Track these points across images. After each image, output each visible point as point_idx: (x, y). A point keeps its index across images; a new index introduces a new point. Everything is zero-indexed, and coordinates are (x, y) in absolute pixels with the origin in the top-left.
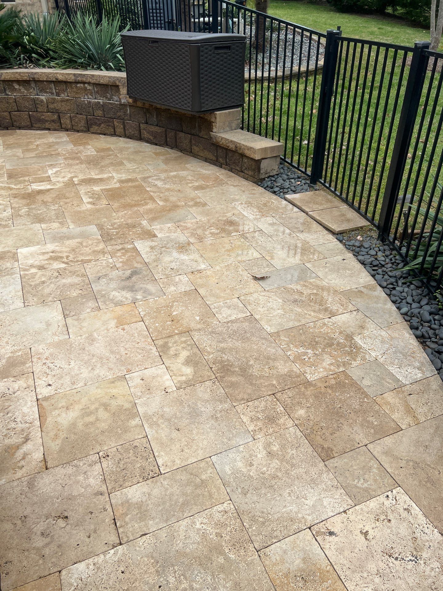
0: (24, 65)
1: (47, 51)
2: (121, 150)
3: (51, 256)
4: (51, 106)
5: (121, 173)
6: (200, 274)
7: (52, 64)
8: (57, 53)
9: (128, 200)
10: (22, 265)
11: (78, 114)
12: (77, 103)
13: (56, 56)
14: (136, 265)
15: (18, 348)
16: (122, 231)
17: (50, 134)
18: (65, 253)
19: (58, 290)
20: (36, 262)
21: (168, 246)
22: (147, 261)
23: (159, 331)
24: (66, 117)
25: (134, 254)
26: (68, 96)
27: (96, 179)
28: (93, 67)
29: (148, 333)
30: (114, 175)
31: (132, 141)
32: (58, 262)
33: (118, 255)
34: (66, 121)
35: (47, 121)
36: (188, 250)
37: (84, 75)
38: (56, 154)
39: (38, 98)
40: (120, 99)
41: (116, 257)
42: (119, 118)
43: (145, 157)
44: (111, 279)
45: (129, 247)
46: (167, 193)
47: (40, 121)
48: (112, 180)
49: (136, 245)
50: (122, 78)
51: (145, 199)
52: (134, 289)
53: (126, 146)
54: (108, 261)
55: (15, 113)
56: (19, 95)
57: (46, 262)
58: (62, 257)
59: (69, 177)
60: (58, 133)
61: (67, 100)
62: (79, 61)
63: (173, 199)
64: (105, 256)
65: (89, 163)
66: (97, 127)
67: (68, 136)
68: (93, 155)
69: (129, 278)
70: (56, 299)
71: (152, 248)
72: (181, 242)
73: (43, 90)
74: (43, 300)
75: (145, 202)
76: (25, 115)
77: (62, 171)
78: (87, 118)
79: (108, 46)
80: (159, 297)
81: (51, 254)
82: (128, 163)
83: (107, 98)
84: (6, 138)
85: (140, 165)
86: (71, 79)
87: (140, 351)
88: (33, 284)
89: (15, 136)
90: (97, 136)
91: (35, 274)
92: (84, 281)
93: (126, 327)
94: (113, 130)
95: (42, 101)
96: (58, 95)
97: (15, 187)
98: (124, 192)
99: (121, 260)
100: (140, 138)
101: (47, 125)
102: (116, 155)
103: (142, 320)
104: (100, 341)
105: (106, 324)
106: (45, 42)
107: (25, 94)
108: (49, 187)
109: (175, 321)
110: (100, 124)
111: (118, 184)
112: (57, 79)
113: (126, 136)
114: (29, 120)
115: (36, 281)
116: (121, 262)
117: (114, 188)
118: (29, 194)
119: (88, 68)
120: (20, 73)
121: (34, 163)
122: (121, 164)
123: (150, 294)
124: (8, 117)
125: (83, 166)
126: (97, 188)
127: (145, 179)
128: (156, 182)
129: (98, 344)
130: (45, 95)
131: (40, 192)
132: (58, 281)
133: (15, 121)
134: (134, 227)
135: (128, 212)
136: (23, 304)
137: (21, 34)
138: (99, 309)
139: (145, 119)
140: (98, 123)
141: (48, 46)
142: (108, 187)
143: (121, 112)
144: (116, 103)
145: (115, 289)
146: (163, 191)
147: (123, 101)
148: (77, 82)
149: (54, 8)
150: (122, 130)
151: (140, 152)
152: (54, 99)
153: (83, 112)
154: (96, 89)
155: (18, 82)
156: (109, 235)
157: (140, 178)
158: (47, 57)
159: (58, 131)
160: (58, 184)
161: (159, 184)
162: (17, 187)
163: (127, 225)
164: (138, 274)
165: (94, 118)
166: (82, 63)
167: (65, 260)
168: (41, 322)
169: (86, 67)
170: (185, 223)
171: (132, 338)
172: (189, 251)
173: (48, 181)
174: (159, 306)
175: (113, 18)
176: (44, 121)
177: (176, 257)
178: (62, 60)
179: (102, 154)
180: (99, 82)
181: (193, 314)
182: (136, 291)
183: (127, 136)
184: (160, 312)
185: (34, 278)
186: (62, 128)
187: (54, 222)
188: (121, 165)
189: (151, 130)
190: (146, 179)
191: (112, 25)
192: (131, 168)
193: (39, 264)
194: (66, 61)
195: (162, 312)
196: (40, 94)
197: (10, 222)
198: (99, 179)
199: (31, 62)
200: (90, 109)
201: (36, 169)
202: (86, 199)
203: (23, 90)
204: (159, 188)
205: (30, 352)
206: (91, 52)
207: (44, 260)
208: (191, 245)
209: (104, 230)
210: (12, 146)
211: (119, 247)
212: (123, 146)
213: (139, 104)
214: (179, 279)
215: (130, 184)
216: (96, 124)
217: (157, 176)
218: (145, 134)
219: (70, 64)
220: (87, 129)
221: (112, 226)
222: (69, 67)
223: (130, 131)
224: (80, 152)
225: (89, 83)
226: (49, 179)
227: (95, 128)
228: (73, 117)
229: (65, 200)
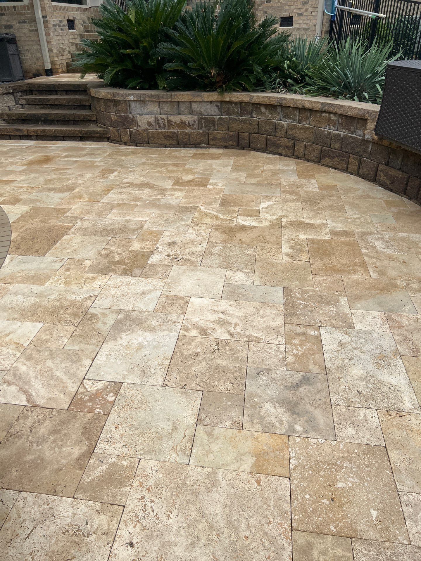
0: (277, 90)
1: (303, 76)
2: (347, 191)
3: (219, 318)
5: (337, 222)
6: (401, 419)
7: (304, 90)
8: (313, 78)
9: (334, 261)
10: (186, 322)
11: (314, 143)
12: (316, 133)
13: (311, 82)
14: (312, 367)
15: (128, 452)
16: (312, 306)
17: (281, 159)
18: (235, 319)
19: (207, 374)
20: (202, 322)
21: (364, 348)
22: (328, 365)
23: (306, 512)
24: (301, 145)
25: (315, 347)
26: (309, 124)
27: (306, 224)
28: (345, 97)
29: (288, 509)
30: (329, 222)
31: (363, 182)
32: (223, 329)
33: (294, 342)
34: (300, 149)
35: (281, 146)
36: (392, 365)
37: (333, 105)
38: (276, 185)
39: (279, 123)
40: (364, 134)
41: (291, 344)
42: (357, 154)
43: (373, 205)
44: (272, 380)
45: (312, 333)
46: (386, 263)
47: (274, 146)
48: (324, 229)
49: (322, 332)
50: (374, 111)
51: (355, 265)
52: (296, 410)
53: (356, 186)
54: (279, 348)
55: (255, 135)
56: (264, 118)
57: (211, 325)
58: (230, 324)
59: (279, 215)
60: (289, 160)
61: (308, 128)
62: (333, 89)
63: (393, 273)
64: (279, 339)
65: (306, 202)
66: (330, 160)
67: (296, 165)
68: (315, 192)
69: (296, 386)
70: (199, 388)
71: (341, 344)
72: (384, 348)
73: (287, 116)
74: (185, 383)
75: (353, 270)
76: (262, 138)
77: (275, 206)
78: (322, 148)
79: (369, 76)
80: (326, 440)
81: (221, 315)
82: (350, 210)
83: (350, 131)
84: (238, 158)
85: (363, 215)
86: (318, 107)
87: (267, 543)
88: (185, 352)
89: (247, 157)
90: (326, 169)
91: (193, 338)
92: (240, 369)
93: (264, 479)
94: (345, 166)
95: (282, 126)
96: (300, 122)
97: (222, 217)
98: (333, 249)
99: (295, 352)
100: (374, 179)
101: (280, 150)
102: (339, 197)
103: (288, 475)
104: (221, 490)
105: (241, 459)
106: (304, 67)
107: (269, 118)
108: (254, 224)
109: (337, 503)
110: (334, 157)
111: (329, 236)
112: (304, 106)
113: (358, 174)
114: (265, 143)
115: (190, 349)
116: (294, 355)
117: (322, 240)
118: (231, 228)
119: (340, 97)
120: (270, 97)
121: (251, 192)
122: (342, 209)
123: (316, 429)
124: (247, 139)
125: (299, 204)
126: (303, 236)
127: (364, 235)
128: (377, 243)
129: (216, 495)
130: (288, 121)
131: (243, 228)
132: (212, 359)
133: (252, 142)
134: (329, 303)
135: (327, 279)
136: (163, 380)
137: (284, 59)
138: (241, 428)
139: (387, 160)
140: (332, 155)
141: (306, 71)
142: (316, 237)
143: (360, 148)
144: (359, 137)
145: (271, 400)
146: (382, 258)
147: (366, 137)
148: (322, 112)
149: (327, 33)
150: (356, 168)
151: (369, 197)
152: (295, 126)
153: (320, 142)
154: (340, 121)
155: (266, 106)
156: (293, 307)
157: (358, 233)
158: (302, 82)
159: (289, 157)
160: (264, 221)
161: (380, 246)
162: (224, 218)
163: (321, 297)
164: (310, 384)
165: (330, 150)
166: (335, 92)
167: (232, 329)
168: (169, 420)
169: (337, 95)
170: (399, 315)
171: (265, 506)
172: (393, 368)
173: (256, 216)
174: (321, 458)
175: (385, 44)
176: (278, 146)
177: (371, 373)
178: (316, 87)
179: (325, 192)
180: (347, 113)
181: (369, 500)
182: (298, 414)
183: (360, 174)
184: (319, 471)
185: (190, 344)
186: (294, 155)
187: (241, 271)
188: (340, 211)
189: (390, 173)
190: (365, 237)
191: (381, 52)
192: (352, 217)
193: (203, 326)
194: (319, 88)
195: (322, 473)
196: (283, 119)
197: (199, 260)
198: (310, 224)
199: (285, 86)
200: (328, 140)
201: (250, 200)
202: (286, 249)
203: (268, 113)
204: (378, 252)
205: (136, 466)
206: (348, 80)
207: (211, 322)
208: (399, 357)
209: (291, 298)
210: (240, 168)
211: (299, 330)
212: (351, 186)
213: (385, 143)
214: (365, 416)
215: (343, 239)
216: (329, 156)
217: (380, 234)
218: (382, 177)
219: (323, 92)
220: (318, 161)
221: (302, 294)
222: (319, 95)
223: (365, 170)
224: (301, 186)
225: (335, 114)
226: (258, 214)
227: (327, 160)
228: (308, 146)
229: (263, 245)
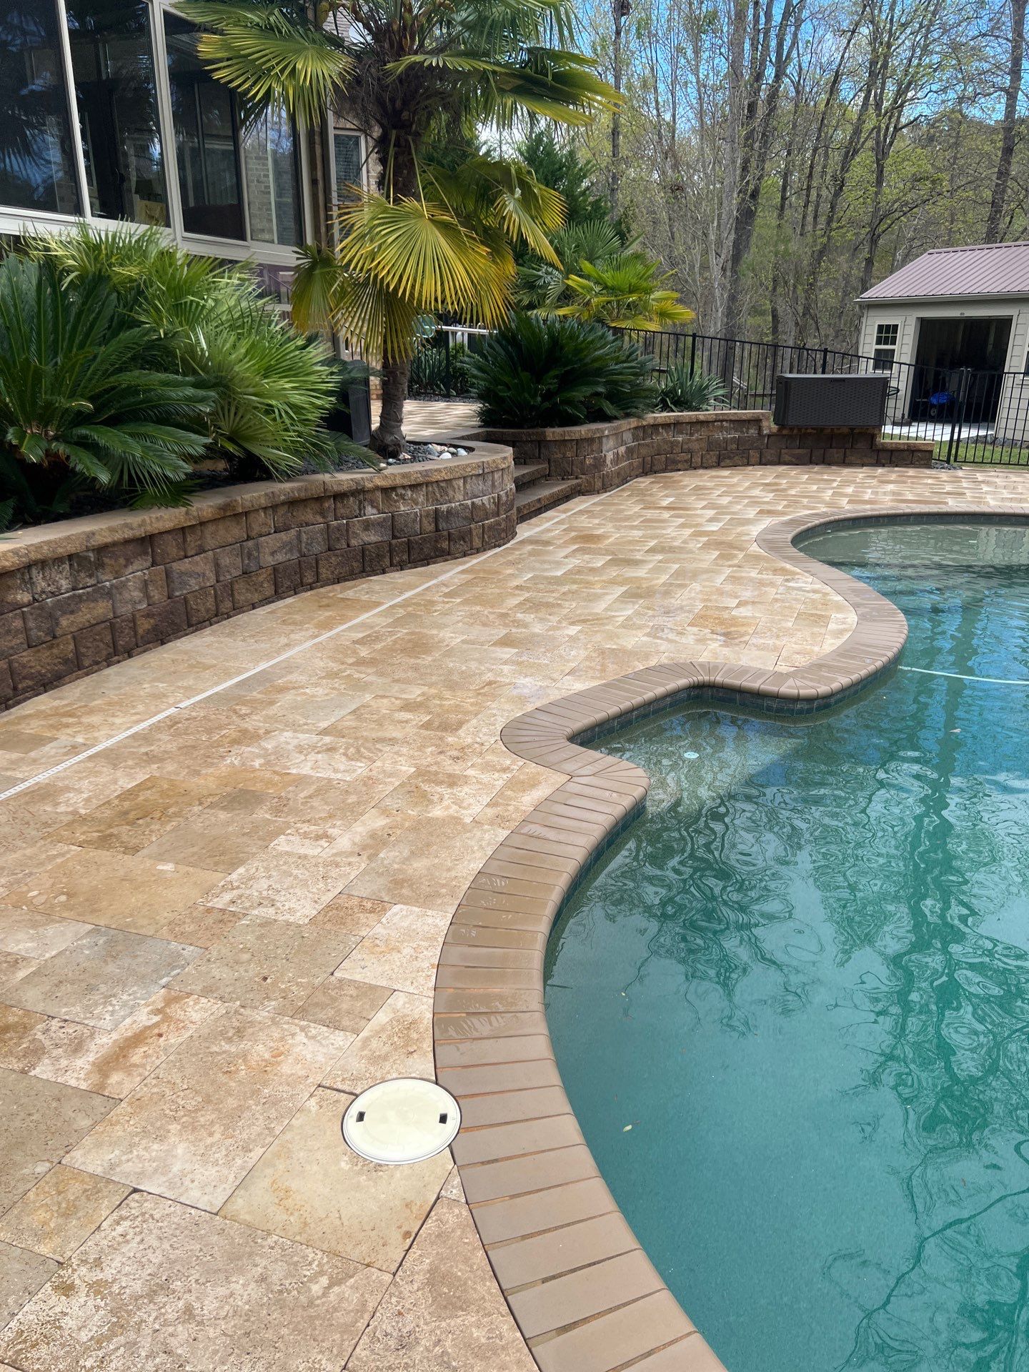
4: (685, 447)
11: (710, 451)
12: (711, 441)
24: (698, 456)
26: (703, 435)
34: (697, 460)
39: (675, 440)
40: (760, 431)
42: (756, 448)
47: (674, 463)
55: (656, 457)
56: (661, 437)
61: (702, 439)
66: (729, 461)
73: (681, 432)
76: (663, 458)
78: (719, 453)
83: (745, 432)
86: (713, 418)
94: (746, 461)
95: (679, 442)
96: (693, 434)
100: (779, 463)
107: (665, 437)
110: (733, 457)
113: (761, 464)
114: (665, 462)
124: (650, 462)
130: (682, 436)
133: (654, 465)
139: (790, 444)
140: (730, 457)
143: (758, 443)
144: (754, 435)
147: (765, 432)
150: (759, 459)
152: (689, 439)
153: (716, 448)
154: (734, 425)
165: (727, 452)
176: (677, 462)
180: (741, 418)
183: (763, 463)
186: (691, 467)
189: (793, 453)
196: (678, 436)
200: (724, 444)
203: (666, 433)
218: (786, 458)
220: (717, 465)
223: (768, 458)
225: (726, 421)
227: (726, 462)
228: (705, 454)
